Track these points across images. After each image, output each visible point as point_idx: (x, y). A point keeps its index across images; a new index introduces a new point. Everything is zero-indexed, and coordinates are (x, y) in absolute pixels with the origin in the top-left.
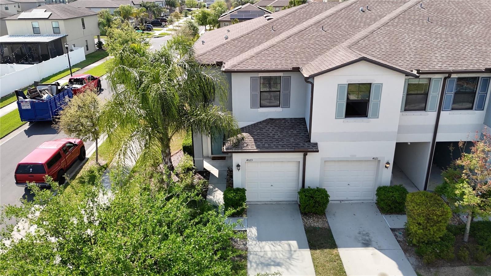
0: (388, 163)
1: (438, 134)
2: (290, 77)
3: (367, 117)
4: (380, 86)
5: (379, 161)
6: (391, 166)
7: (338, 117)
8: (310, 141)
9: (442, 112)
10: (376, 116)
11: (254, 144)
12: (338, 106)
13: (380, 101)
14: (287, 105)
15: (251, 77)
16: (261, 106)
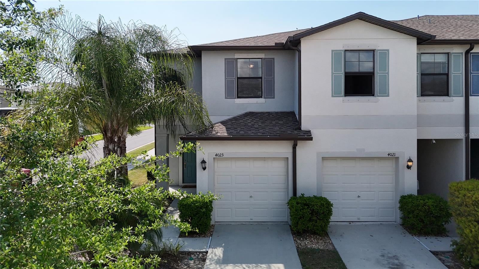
0: (410, 160)
1: (471, 128)
2: (274, 59)
3: (373, 95)
4: (385, 53)
5: (397, 158)
6: (414, 165)
7: (335, 94)
8: (300, 129)
9: (471, 98)
10: (385, 93)
11: (225, 131)
12: (334, 78)
13: (388, 73)
14: (271, 94)
15: (225, 59)
16: (238, 97)
